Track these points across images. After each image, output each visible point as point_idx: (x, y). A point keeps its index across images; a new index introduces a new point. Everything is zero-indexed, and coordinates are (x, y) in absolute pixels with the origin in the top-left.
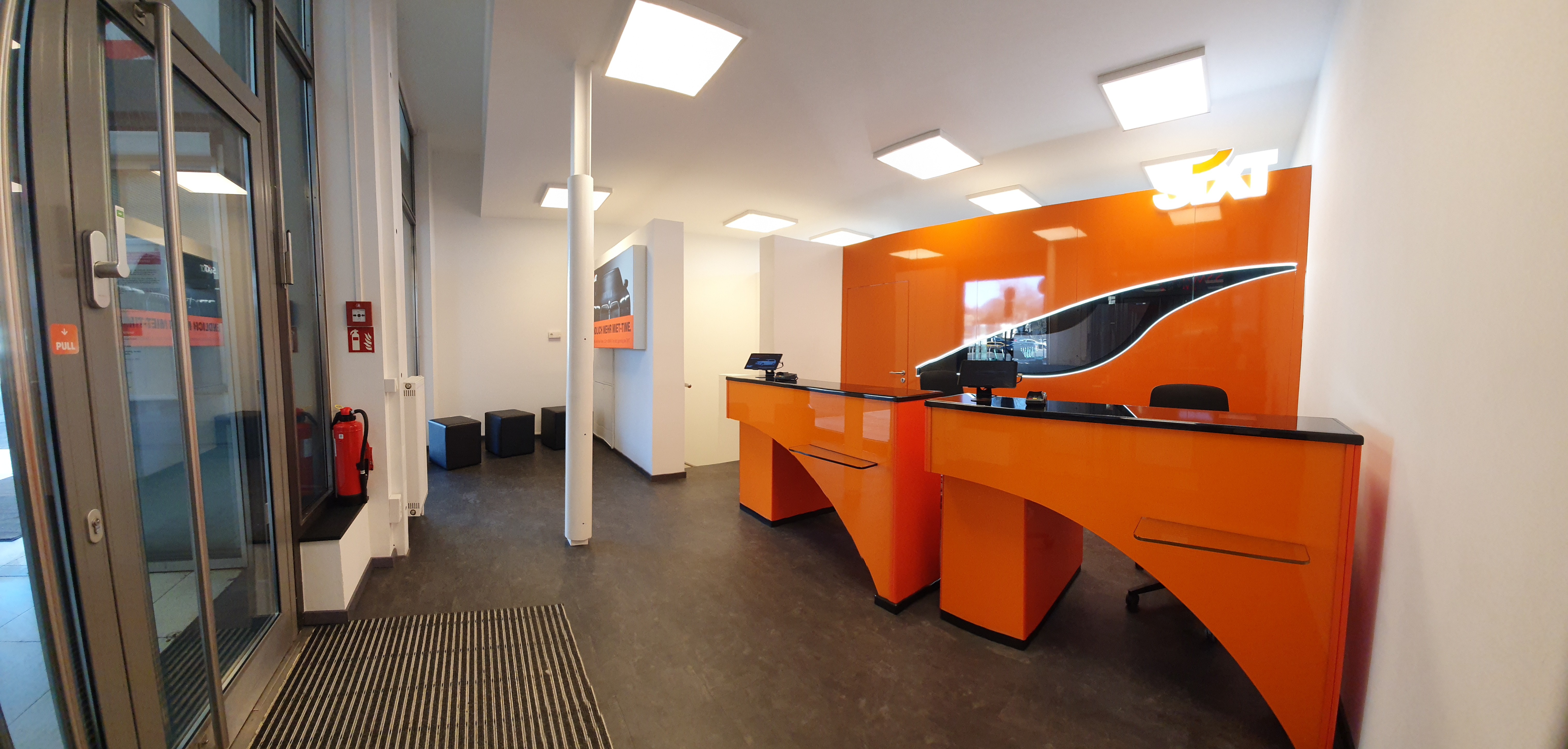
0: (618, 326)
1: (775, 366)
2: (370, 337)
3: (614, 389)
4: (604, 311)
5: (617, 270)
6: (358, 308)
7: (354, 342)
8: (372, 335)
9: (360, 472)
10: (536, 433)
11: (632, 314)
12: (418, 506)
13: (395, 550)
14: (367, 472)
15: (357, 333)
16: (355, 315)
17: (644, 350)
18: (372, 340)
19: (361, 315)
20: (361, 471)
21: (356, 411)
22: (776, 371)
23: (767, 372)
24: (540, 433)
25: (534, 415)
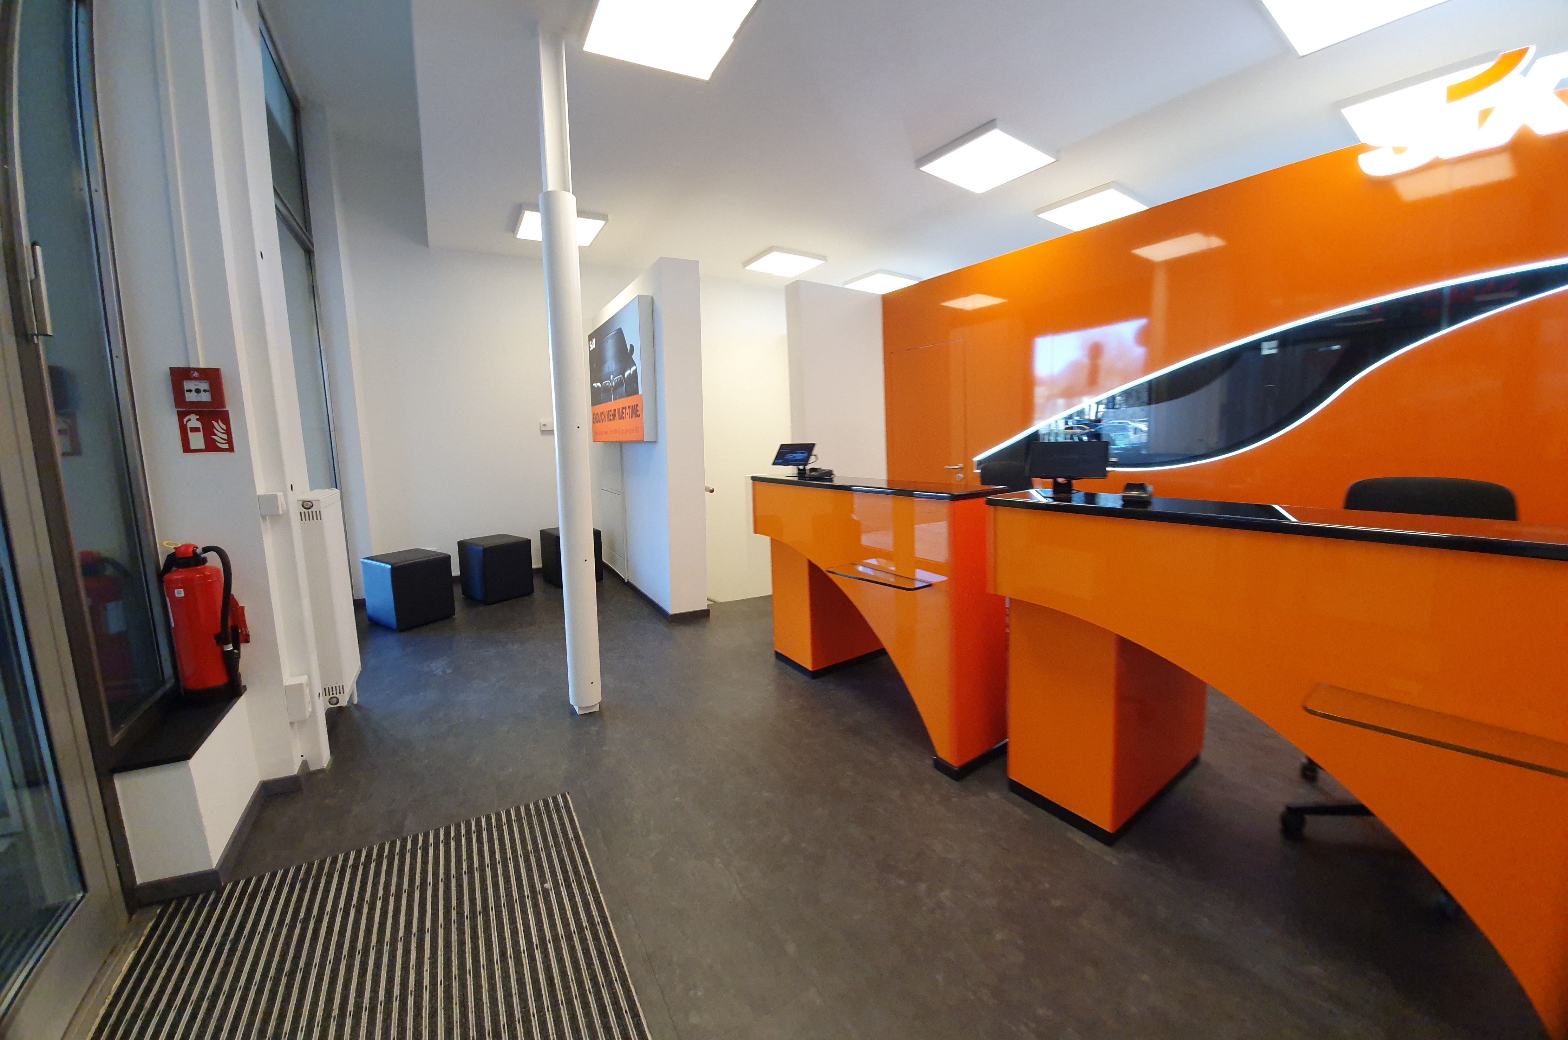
0: (624, 410)
1: (805, 461)
2: (224, 427)
3: (623, 499)
4: (606, 390)
5: (620, 332)
6: (195, 379)
7: (192, 436)
8: (226, 421)
9: (223, 649)
11: (640, 393)
12: (342, 689)
13: (305, 764)
14: (237, 647)
15: (198, 420)
16: (190, 391)
17: (655, 442)
18: (228, 432)
19: (202, 389)
20: (225, 646)
21: (206, 550)
22: (808, 467)
23: (799, 470)
25: (529, 541)
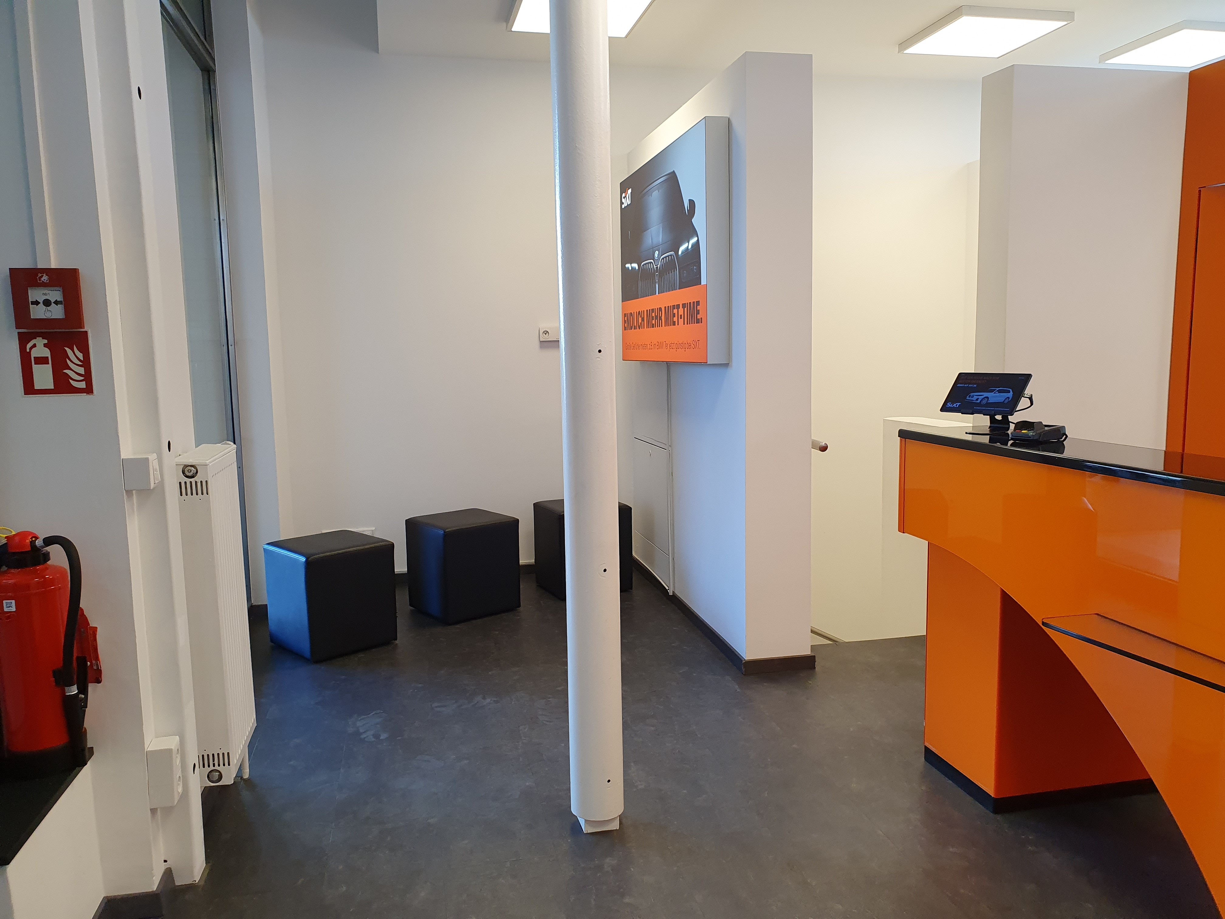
0: (675, 311)
2: (80, 356)
3: (670, 456)
4: (647, 275)
5: (673, 178)
6: (44, 285)
7: (36, 368)
8: (85, 349)
9: (64, 692)
10: (523, 561)
11: (703, 282)
12: (228, 758)
13: (167, 874)
14: (83, 690)
15: (45, 345)
16: (37, 303)
18: (86, 363)
19: (53, 301)
20: (66, 688)
21: (49, 541)
24: (532, 561)
25: (515, 521)
